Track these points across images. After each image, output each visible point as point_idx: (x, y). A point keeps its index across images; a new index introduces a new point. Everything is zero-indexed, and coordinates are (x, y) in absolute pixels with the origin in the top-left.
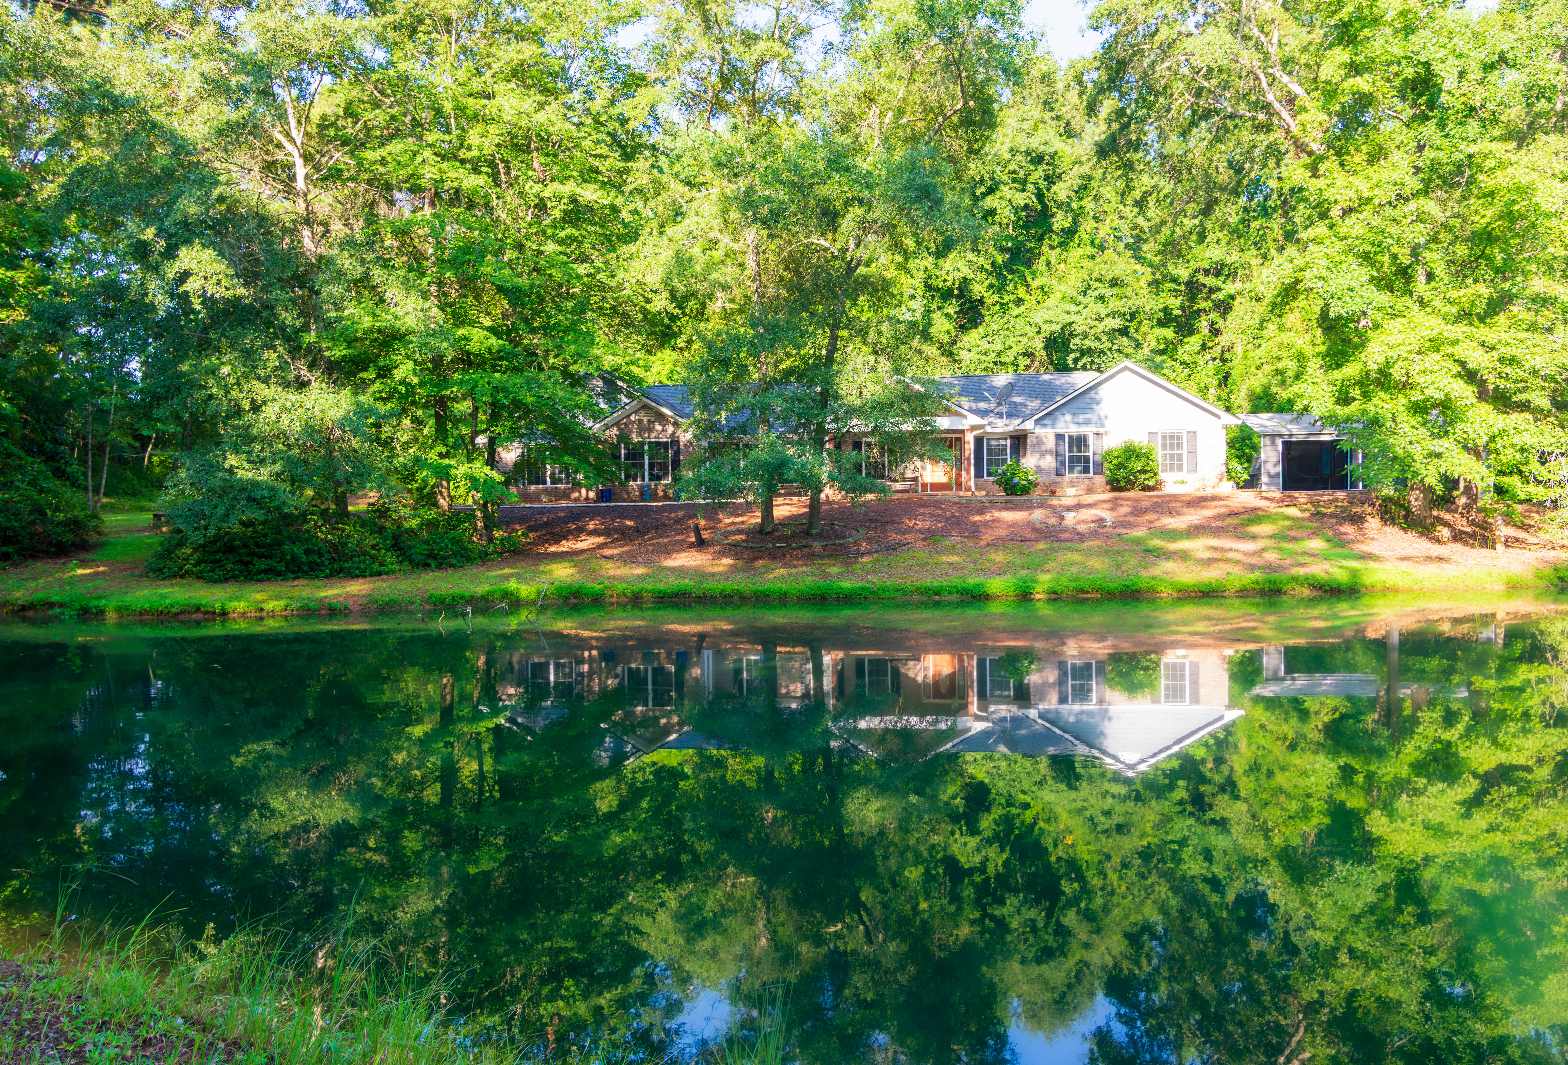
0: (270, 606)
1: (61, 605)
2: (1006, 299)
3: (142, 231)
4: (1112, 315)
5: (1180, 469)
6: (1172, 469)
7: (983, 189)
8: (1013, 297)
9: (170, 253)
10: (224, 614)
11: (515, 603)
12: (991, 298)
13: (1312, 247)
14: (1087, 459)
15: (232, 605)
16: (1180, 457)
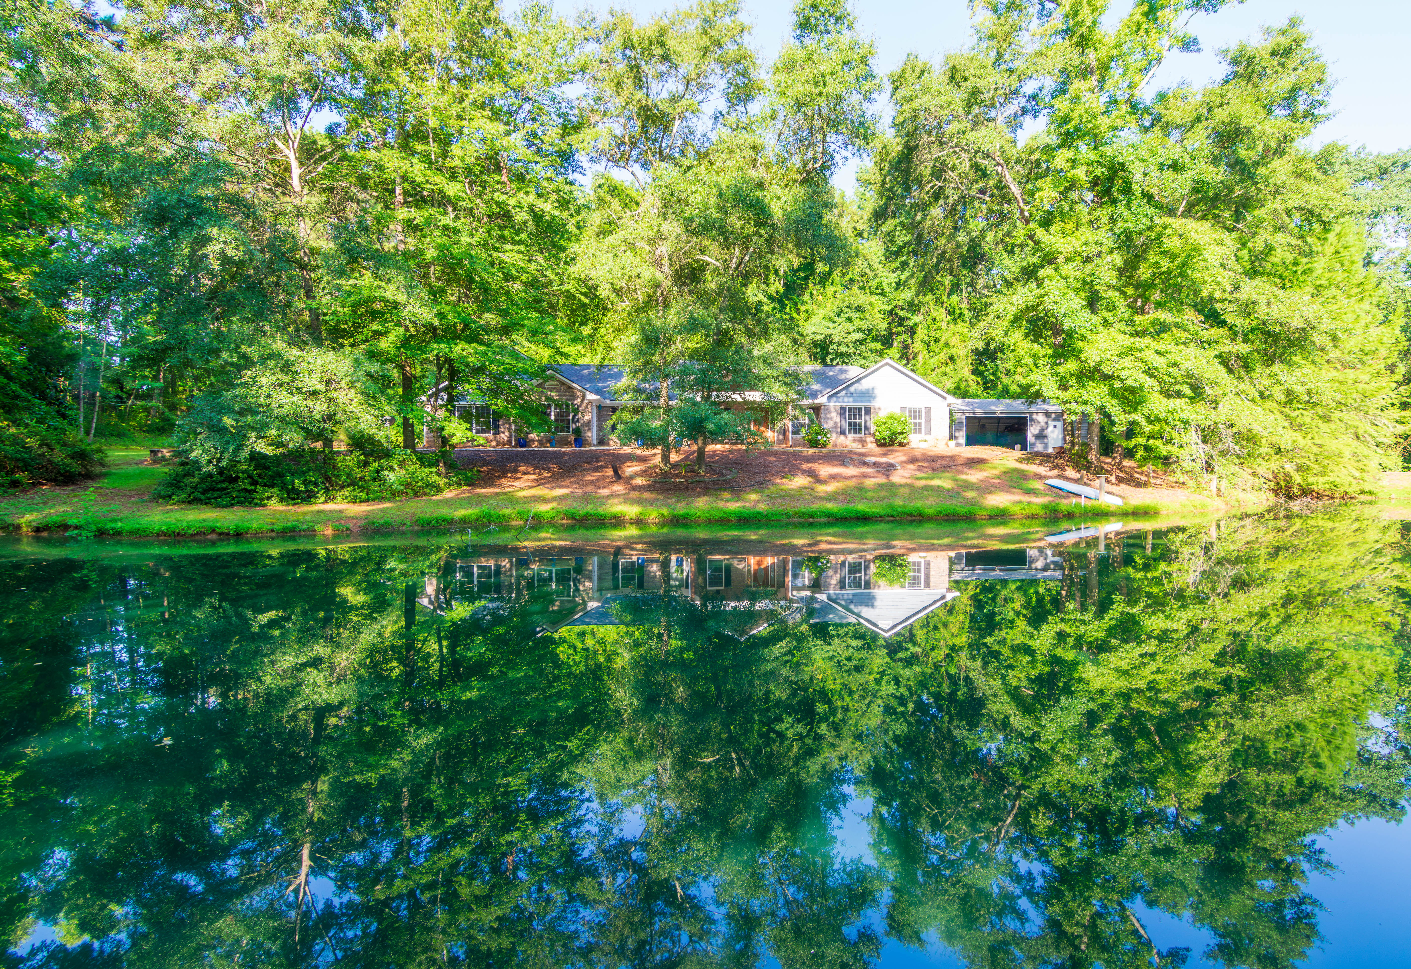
1: (76, 527)
4: (859, 330)
5: (920, 432)
6: (915, 432)
13: (1046, 282)
14: (860, 424)
16: (920, 424)
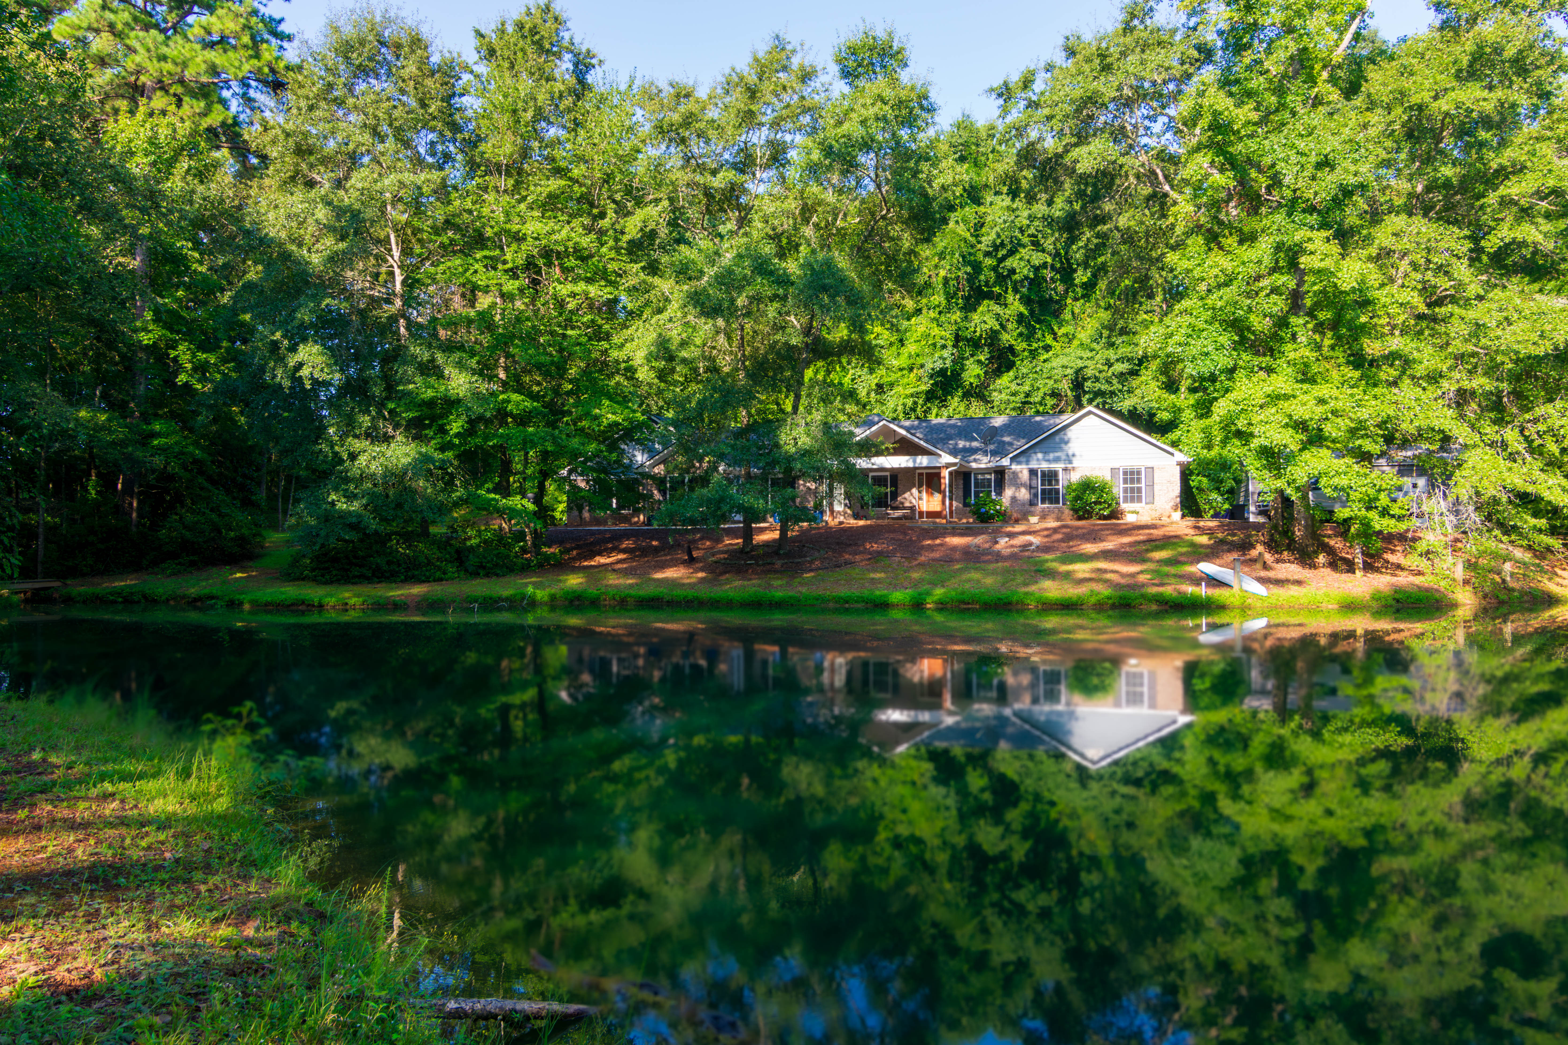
0: (352, 601)
1: (218, 598)
2: (1035, 345)
3: (273, 334)
4: (1121, 360)
5: (1140, 500)
6: (1132, 500)
7: (1004, 252)
8: (1041, 344)
9: (293, 349)
10: (321, 606)
11: (533, 604)
12: (1021, 346)
14: (1057, 491)
15: (327, 600)
16: (1139, 490)
